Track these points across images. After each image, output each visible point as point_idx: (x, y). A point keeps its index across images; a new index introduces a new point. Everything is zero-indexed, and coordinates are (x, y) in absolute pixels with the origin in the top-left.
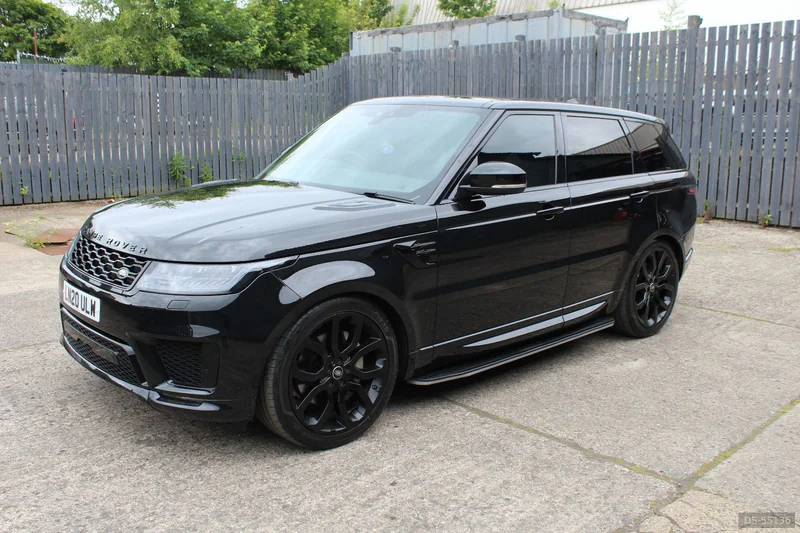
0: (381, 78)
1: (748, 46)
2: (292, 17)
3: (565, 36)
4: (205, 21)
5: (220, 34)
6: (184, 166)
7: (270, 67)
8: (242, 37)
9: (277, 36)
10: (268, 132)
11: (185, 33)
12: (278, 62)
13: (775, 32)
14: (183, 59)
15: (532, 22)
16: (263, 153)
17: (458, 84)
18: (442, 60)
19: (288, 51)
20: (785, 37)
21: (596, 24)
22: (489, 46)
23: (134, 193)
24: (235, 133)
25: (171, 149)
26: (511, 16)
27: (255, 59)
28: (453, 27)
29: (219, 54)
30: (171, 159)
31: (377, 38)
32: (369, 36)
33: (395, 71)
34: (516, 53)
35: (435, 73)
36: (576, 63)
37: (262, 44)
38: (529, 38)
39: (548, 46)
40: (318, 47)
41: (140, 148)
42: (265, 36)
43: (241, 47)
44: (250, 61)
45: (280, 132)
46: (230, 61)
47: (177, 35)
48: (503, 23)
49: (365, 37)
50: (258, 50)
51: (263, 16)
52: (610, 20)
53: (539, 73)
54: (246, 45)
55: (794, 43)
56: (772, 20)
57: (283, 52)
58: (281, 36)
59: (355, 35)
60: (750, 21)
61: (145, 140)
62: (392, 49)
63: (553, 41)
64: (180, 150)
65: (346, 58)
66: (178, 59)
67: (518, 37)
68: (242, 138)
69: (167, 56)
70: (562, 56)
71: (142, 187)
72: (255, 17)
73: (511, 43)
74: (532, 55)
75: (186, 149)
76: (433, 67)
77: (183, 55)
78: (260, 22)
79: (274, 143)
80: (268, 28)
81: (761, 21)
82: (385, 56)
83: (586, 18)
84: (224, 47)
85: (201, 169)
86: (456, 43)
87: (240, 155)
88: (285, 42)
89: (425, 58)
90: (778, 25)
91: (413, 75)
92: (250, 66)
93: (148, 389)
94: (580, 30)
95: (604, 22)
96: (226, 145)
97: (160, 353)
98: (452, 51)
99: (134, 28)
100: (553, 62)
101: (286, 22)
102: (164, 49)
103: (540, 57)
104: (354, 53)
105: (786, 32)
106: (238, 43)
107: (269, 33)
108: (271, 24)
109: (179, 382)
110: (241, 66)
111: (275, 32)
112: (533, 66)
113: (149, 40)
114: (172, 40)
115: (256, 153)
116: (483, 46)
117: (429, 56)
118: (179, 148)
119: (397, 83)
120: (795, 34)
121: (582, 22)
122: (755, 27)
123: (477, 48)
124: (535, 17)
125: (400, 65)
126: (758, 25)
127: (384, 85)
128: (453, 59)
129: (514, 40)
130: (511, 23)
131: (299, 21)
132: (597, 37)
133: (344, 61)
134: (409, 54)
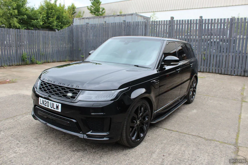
0: (83, 31)
1: (186, 25)
2: (51, 14)
3: (136, 21)
4: (25, 14)
5: (30, 18)
6: (26, 57)
7: (44, 28)
8: (37, 19)
9: (46, 19)
10: (51, 46)
11: (19, 18)
12: (47, 26)
13: (193, 22)
14: (19, 25)
15: (127, 17)
16: (49, 53)
17: (106, 33)
18: (101, 27)
19: (50, 23)
20: (196, 23)
21: (144, 18)
22: (115, 23)
23: (11, 65)
24: (41, 46)
25: (22, 51)
26: (121, 15)
27: (40, 26)
28: (104, 17)
29: (30, 24)
30: (22, 55)
31: (81, 20)
32: (79, 19)
33: (87, 30)
34: (123, 25)
35: (99, 30)
36: (140, 28)
37: (43, 21)
38: (126, 21)
39: (132, 23)
40: (58, 23)
41: (13, 51)
42: (43, 19)
43: (36, 22)
44: (39, 26)
45: (54, 46)
46: (33, 26)
47: (17, 18)
48: (119, 17)
49: (78, 20)
50: (41, 23)
51: (42, 13)
52: (147, 17)
53: (130, 31)
54: (38, 21)
55: (198, 25)
56: (192, 19)
57: (48, 24)
58: (48, 19)
59: (75, 19)
60: (187, 19)
61: (14, 48)
62: (86, 23)
63: (134, 22)
64: (25, 52)
65: (72, 25)
66: (18, 25)
67: (123, 21)
68: (43, 48)
69: (14, 24)
70: (136, 26)
71: (13, 63)
72: (40, 13)
73: (121, 23)
74: (128, 26)
75: (27, 52)
76: (99, 28)
77: (19, 24)
78: (42, 15)
79: (52, 50)
80: (44, 17)
81: (190, 19)
82: (84, 25)
83: (141, 16)
84: (31, 22)
85: (31, 58)
86: (105, 22)
87: (43, 53)
88: (49, 21)
89: (96, 26)
90: (194, 20)
91: (93, 31)
92: (39, 28)
93: (83, 134)
94: (140, 20)
95: (145, 18)
96: (39, 50)
97: (87, 122)
98: (104, 24)
99: (3, 15)
100: (134, 28)
101: (49, 15)
102: (13, 22)
103: (130, 26)
104: (74, 24)
105: (196, 22)
106: (36, 21)
107: (44, 18)
108: (45, 16)
109: (94, 131)
110: (36, 27)
111: (46, 18)
112: (128, 29)
113: (8, 19)
114: (15, 19)
115: (47, 52)
116: (113, 23)
117: (97, 25)
118: (25, 51)
119: (88, 33)
120: (198, 22)
121: (140, 17)
122: (188, 20)
123: (112, 23)
124: (128, 15)
125: (89, 27)
126: (189, 20)
127: (84, 33)
128: (105, 27)
129: (122, 22)
130: (121, 17)
131: (53, 15)
132: (146, 21)
133: (72, 26)
134: (91, 25)
